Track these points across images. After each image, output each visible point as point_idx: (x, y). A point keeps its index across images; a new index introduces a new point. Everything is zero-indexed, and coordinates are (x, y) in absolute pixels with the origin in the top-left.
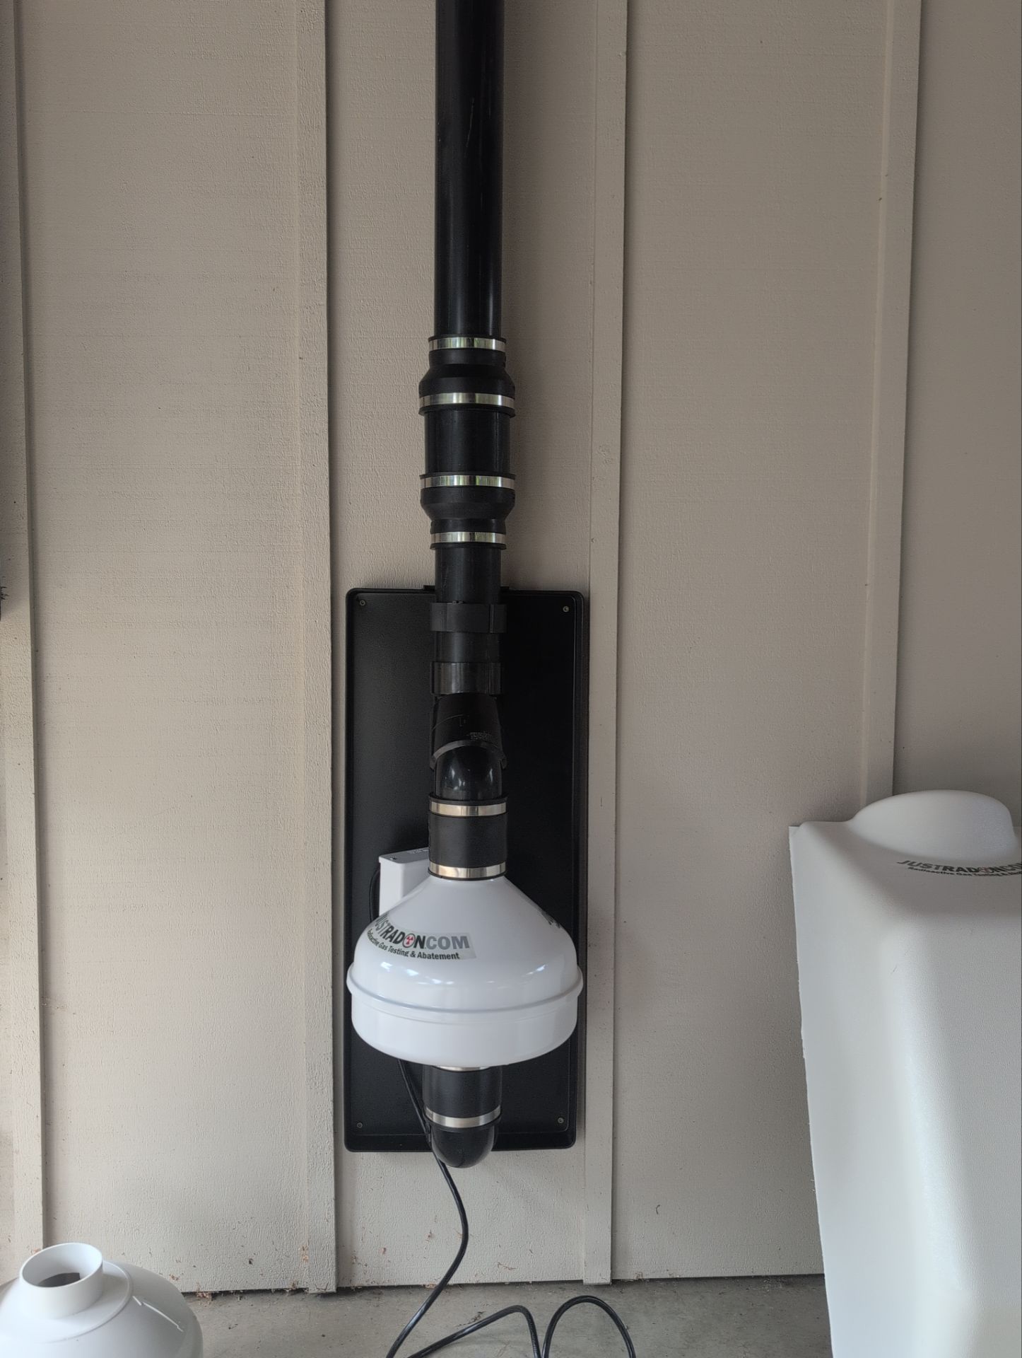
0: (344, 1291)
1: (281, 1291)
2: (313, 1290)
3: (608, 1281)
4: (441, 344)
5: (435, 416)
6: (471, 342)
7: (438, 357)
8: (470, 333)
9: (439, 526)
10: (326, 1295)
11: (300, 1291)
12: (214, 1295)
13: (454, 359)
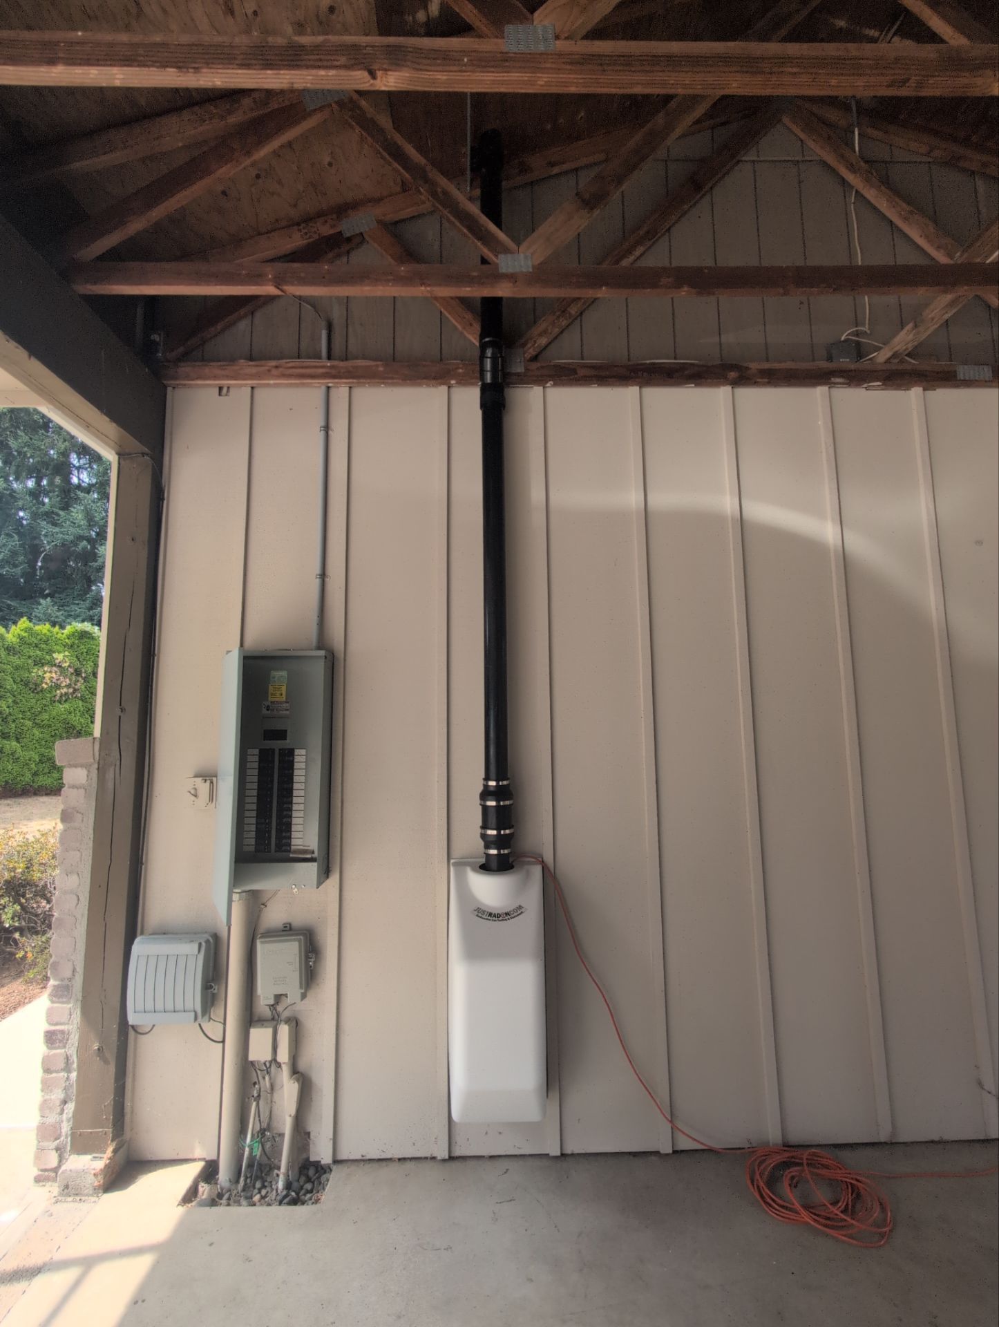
0: (451, 1158)
1: (426, 1158)
2: (439, 1158)
3: (559, 1154)
4: (487, 783)
5: (485, 809)
6: (498, 783)
7: (486, 786)
8: (497, 780)
9: (487, 847)
10: (444, 1160)
11: (433, 1158)
12: (399, 1159)
13: (492, 789)
